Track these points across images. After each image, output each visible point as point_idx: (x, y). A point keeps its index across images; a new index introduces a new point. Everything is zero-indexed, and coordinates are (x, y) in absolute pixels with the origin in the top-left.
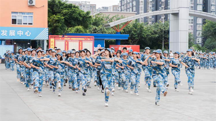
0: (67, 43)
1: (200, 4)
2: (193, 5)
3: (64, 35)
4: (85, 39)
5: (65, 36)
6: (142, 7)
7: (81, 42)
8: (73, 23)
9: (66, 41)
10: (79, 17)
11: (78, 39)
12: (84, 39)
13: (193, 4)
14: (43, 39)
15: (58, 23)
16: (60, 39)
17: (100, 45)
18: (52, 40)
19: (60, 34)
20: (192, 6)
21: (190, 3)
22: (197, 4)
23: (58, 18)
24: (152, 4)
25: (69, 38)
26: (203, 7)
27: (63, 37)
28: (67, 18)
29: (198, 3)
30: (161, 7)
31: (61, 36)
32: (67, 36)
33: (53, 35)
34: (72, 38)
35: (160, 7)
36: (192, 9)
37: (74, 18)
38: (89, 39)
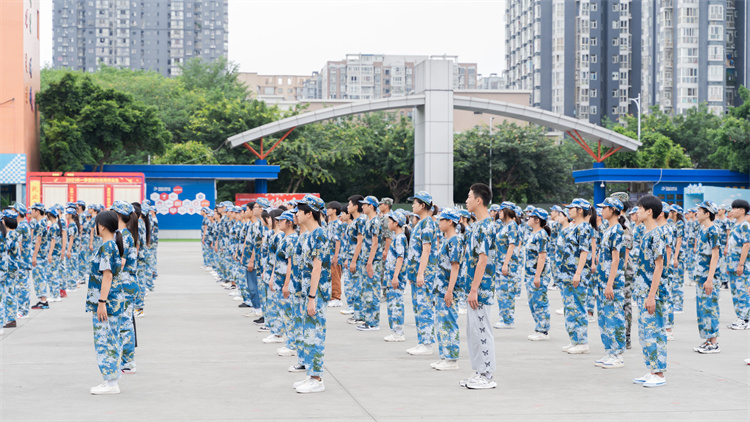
0: (72, 191)
1: (716, 63)
2: (695, 66)
3: (64, 171)
4: (120, 181)
5: (69, 174)
6: (558, 73)
7: (109, 189)
8: (109, 139)
9: (70, 185)
10: (123, 124)
11: (101, 180)
12: (117, 180)
13: (696, 62)
14: (12, 182)
15: (64, 139)
16: (56, 180)
17: (204, 195)
18: (35, 184)
19: (70, 167)
20: (692, 70)
21: (687, 60)
22: (708, 63)
23: (64, 127)
24: (591, 64)
25: (78, 180)
26: (728, 72)
27: (63, 175)
28: (92, 127)
29: (710, 59)
30: (618, 71)
31: (57, 174)
32: (72, 174)
33: (40, 171)
34: (86, 180)
35: (614, 73)
36: (694, 77)
37: (108, 126)
38: (130, 181)
